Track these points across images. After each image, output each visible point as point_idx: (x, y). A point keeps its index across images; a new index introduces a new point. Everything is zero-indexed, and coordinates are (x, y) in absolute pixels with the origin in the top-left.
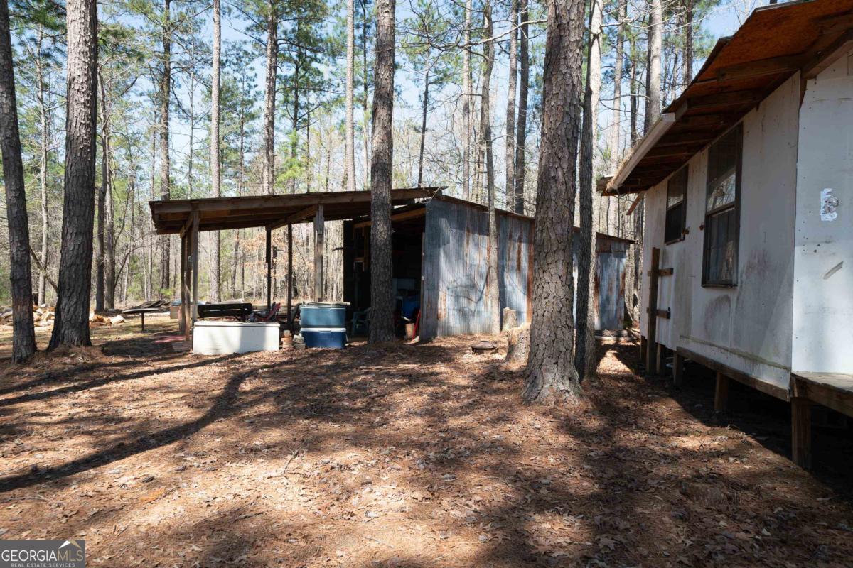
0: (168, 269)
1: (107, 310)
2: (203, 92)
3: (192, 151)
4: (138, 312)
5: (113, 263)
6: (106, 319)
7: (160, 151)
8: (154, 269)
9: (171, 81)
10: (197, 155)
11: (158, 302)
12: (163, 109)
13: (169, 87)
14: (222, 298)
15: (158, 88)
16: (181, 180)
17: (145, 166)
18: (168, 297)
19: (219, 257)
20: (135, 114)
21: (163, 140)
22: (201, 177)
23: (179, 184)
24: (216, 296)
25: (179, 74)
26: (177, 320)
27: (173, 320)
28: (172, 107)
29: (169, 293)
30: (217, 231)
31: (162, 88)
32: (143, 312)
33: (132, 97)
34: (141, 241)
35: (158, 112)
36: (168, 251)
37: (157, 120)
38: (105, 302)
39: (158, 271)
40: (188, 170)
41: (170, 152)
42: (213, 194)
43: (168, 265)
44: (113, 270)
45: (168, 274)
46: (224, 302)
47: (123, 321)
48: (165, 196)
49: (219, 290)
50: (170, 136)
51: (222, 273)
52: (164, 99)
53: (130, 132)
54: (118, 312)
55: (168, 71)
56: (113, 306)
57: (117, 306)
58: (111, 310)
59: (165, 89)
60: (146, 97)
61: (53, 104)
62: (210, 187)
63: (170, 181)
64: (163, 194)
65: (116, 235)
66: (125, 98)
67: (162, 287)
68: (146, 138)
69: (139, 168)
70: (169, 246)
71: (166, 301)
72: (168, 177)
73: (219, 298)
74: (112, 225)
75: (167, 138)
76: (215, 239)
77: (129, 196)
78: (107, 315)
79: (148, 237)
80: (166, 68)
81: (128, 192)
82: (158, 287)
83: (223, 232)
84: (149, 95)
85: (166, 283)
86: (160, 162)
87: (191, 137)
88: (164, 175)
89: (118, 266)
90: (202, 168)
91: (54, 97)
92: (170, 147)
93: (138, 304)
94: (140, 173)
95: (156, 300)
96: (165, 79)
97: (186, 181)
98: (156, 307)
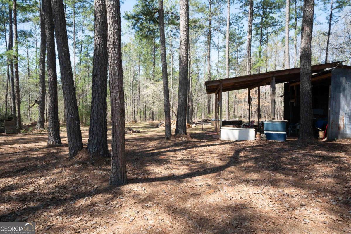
0: (210, 107)
1: (190, 122)
2: (223, 37)
3: (218, 61)
4: (199, 123)
5: (192, 105)
6: (190, 125)
7: (207, 63)
8: (205, 107)
9: (211, 35)
10: (221, 62)
11: (207, 120)
12: (209, 46)
13: (210, 38)
14: (230, 118)
15: (207, 39)
16: (214, 73)
17: (202, 69)
18: (210, 118)
19: (228, 102)
20: (199, 50)
21: (209, 58)
22: (221, 71)
23: (213, 74)
24: (228, 117)
25: (214, 32)
26: (214, 126)
27: (212, 126)
28: (212, 45)
29: (210, 116)
30: (228, 92)
31: (208, 38)
32: (202, 123)
33: (198, 44)
34: (201, 97)
35: (207, 48)
36: (210, 100)
37: (206, 51)
38: (190, 119)
39: (206, 108)
40: (217, 69)
41: (211, 62)
42: (226, 77)
43: (210, 105)
44: (192, 108)
45: (210, 109)
46: (230, 120)
47: (195, 126)
48: (209, 80)
49: (229, 115)
50: (211, 57)
51: (230, 108)
52: (208, 43)
53: (197, 57)
54: (194, 123)
55: (210, 31)
56: (192, 121)
57: (194, 121)
58: (192, 122)
59: (209, 39)
60: (203, 43)
61: (174, 51)
62: (225, 74)
63: (210, 74)
64: (208, 79)
65: (193, 95)
66: (196, 45)
67: (208, 114)
68: (202, 58)
69: (200, 70)
70: (210, 98)
71: (210, 119)
72: (210, 72)
73: (229, 118)
74: (192, 92)
75: (210, 58)
76: (227, 94)
77: (197, 81)
78: (190, 124)
79: (203, 95)
80: (209, 31)
81: (196, 79)
82: (207, 114)
83: (230, 92)
84: (204, 42)
85: (209, 112)
86: (207, 67)
87: (218, 56)
88: (208, 72)
89: (194, 106)
90: (222, 67)
91: (174, 49)
92: (211, 60)
93: (200, 120)
94: (200, 72)
95: (206, 119)
96: (209, 35)
97: (216, 73)
98: (207, 121)
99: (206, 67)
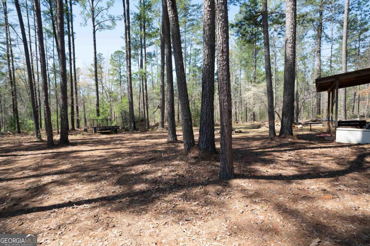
0: (320, 107)
1: (296, 123)
2: (337, 27)
3: (332, 55)
4: (306, 124)
5: (298, 105)
6: (296, 126)
7: (317, 59)
8: (313, 107)
9: (323, 27)
10: (334, 56)
11: (316, 120)
12: (319, 40)
13: (321, 30)
14: (347, 118)
15: (316, 32)
16: (326, 69)
17: (310, 66)
18: (320, 118)
19: (345, 100)
20: (306, 46)
21: (319, 54)
22: (335, 65)
23: (324, 71)
24: (344, 117)
25: (326, 23)
26: (325, 127)
27: (323, 127)
28: (323, 39)
29: (320, 116)
30: (345, 88)
31: (318, 32)
32: (311, 124)
33: (306, 40)
34: (309, 96)
35: (316, 43)
36: (320, 99)
37: (316, 46)
38: (295, 120)
39: (315, 107)
40: (329, 64)
41: (321, 58)
42: (343, 72)
43: (320, 105)
44: (298, 108)
45: (320, 108)
46: (348, 120)
47: (302, 127)
48: (319, 77)
49: (346, 115)
50: (321, 52)
51: (347, 107)
52: (319, 37)
53: (305, 54)
54: (300, 124)
55: (321, 24)
56: (298, 121)
57: (299, 121)
58: (297, 123)
59: (320, 32)
60: (311, 38)
61: (277, 52)
62: (341, 69)
63: (320, 70)
64: (318, 76)
65: (299, 94)
66: (303, 41)
67: (317, 114)
68: (311, 54)
69: (307, 67)
70: (320, 97)
71: (320, 120)
72: (320, 68)
73: (346, 118)
74: (297, 91)
75: (320, 52)
76: (344, 91)
77: (304, 79)
78: (296, 125)
79: (311, 94)
80: (320, 23)
81: (303, 78)
82: (315, 114)
83: (347, 88)
84: (313, 37)
85: (319, 112)
86: (317, 63)
87: (332, 49)
88: (318, 68)
90: (335, 61)
91: (277, 49)
92: (321, 55)
93: (307, 121)
94: (307, 70)
95: (314, 119)
96: (320, 28)
97: (329, 69)
98: (316, 122)
99: (315, 64)
